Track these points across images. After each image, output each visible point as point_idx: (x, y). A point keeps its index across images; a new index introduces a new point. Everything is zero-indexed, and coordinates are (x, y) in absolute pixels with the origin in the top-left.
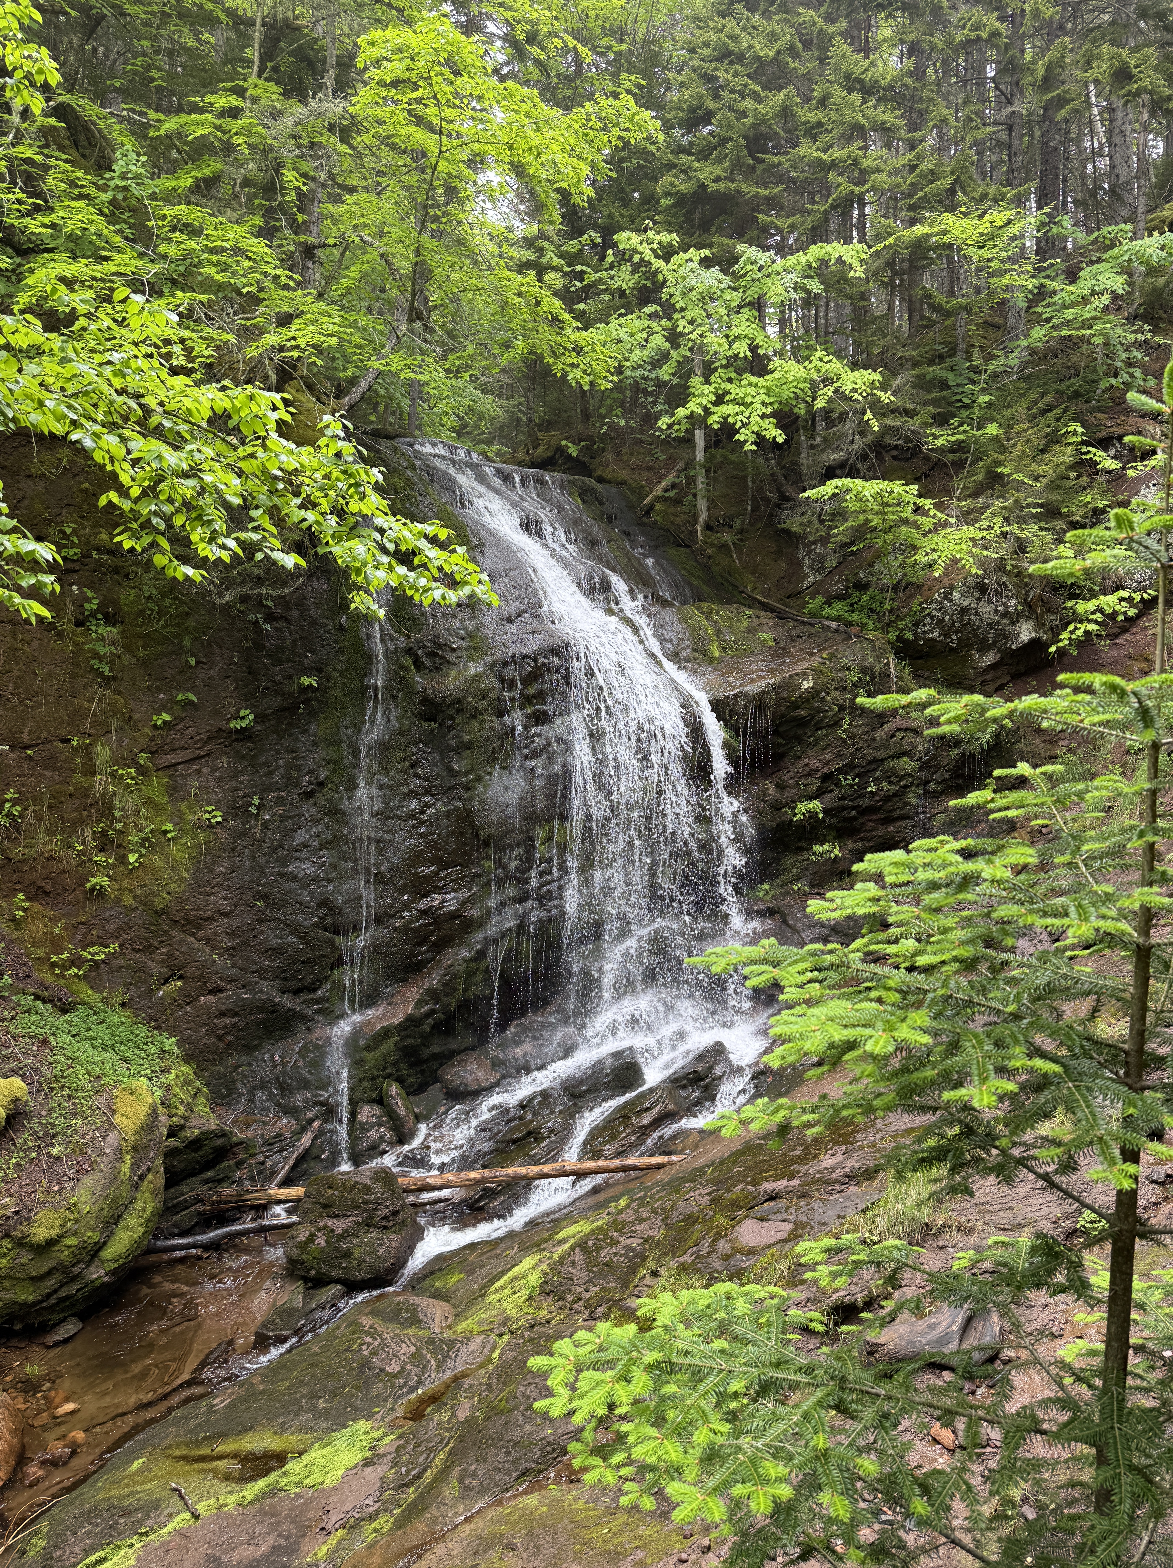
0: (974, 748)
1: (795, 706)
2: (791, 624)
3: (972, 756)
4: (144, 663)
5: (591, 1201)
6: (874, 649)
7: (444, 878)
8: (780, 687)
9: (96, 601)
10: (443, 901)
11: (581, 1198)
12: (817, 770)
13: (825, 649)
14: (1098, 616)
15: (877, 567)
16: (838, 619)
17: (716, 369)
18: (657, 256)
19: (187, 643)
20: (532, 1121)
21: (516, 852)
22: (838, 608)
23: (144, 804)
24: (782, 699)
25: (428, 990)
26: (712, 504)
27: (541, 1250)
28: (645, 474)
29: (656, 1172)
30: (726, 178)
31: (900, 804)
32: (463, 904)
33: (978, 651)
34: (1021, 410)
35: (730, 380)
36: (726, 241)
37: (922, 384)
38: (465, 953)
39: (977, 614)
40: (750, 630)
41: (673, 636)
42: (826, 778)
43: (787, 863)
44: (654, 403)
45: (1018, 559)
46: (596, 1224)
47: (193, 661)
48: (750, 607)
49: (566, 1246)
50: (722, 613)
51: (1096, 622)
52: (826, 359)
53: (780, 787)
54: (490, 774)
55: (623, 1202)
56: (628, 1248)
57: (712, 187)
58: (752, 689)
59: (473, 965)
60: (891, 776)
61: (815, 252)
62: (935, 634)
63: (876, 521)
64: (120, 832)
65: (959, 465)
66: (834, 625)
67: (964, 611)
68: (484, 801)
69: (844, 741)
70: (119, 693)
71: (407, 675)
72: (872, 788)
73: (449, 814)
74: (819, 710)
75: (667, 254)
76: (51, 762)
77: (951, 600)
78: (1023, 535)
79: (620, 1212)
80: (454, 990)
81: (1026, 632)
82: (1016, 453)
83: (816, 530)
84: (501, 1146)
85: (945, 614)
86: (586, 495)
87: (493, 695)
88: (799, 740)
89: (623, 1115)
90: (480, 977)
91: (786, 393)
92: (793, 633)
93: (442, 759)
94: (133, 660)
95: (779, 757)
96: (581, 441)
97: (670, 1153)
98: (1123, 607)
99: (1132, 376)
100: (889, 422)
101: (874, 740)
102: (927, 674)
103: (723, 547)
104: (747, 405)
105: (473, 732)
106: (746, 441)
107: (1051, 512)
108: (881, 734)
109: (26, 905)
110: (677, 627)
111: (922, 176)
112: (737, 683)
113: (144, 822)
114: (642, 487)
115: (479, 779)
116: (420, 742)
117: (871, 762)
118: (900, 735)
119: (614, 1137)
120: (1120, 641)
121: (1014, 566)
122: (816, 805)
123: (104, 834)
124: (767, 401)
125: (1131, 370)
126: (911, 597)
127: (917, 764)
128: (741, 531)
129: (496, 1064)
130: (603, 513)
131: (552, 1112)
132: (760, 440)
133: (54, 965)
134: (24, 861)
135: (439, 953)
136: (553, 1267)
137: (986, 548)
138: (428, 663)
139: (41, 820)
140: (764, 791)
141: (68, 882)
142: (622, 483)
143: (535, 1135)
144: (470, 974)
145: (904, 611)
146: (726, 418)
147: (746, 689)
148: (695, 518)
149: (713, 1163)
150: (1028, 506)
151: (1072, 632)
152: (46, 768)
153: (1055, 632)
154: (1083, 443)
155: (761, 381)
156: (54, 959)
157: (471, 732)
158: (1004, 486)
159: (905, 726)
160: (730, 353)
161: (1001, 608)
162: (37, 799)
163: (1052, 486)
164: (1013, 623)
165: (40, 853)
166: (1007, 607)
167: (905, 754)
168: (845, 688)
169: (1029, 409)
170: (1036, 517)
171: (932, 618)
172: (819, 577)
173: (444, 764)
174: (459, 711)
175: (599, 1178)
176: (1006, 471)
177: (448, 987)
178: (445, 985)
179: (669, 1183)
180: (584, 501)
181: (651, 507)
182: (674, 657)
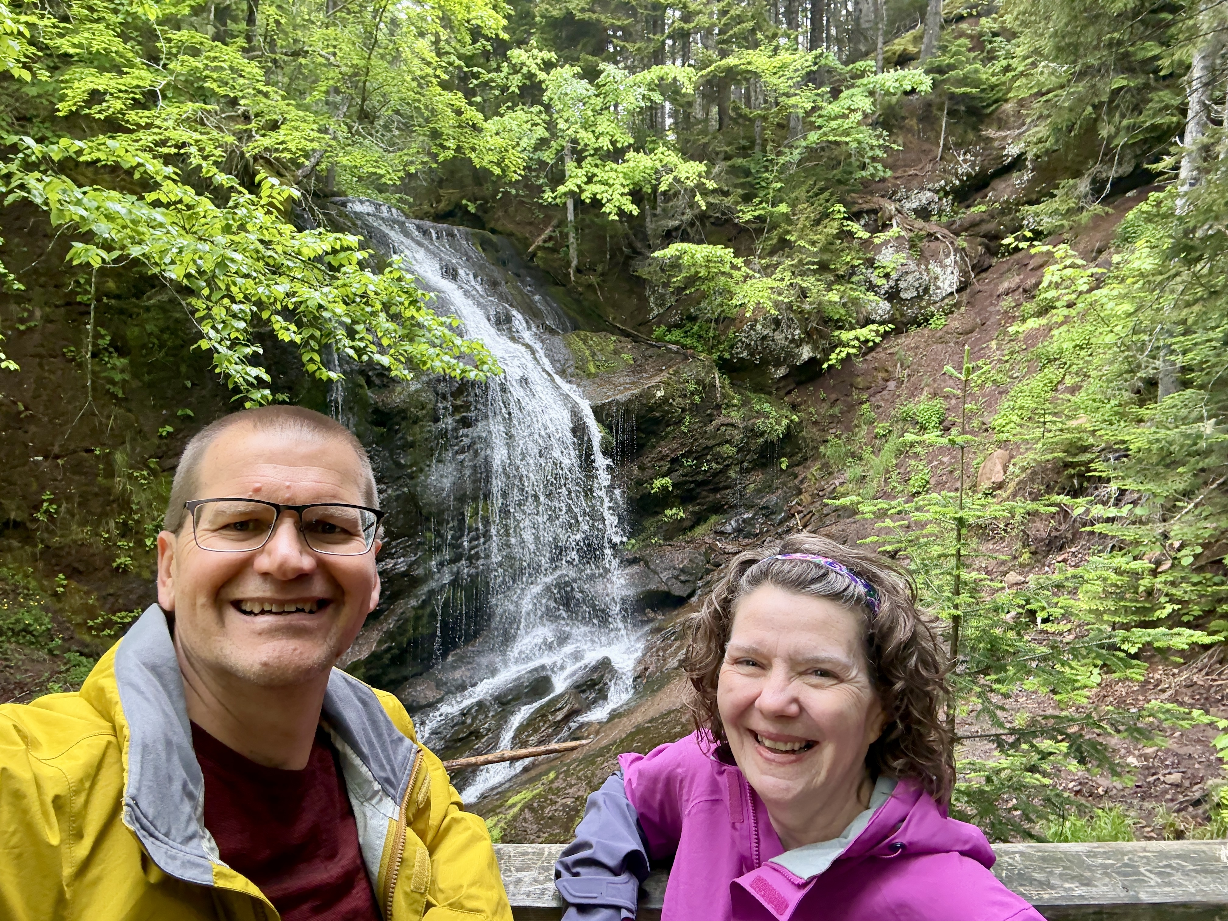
0: (774, 437)
1: (651, 409)
2: (644, 347)
3: (772, 442)
4: (150, 385)
5: (525, 777)
6: (704, 367)
7: (395, 547)
8: (641, 396)
9: (108, 338)
10: (396, 564)
11: (516, 776)
12: (667, 455)
13: (670, 367)
14: (856, 343)
15: (703, 305)
16: (676, 343)
17: (586, 157)
18: (541, 69)
19: (183, 369)
20: (471, 725)
21: (451, 525)
22: (676, 335)
23: (154, 498)
24: (642, 404)
25: (385, 632)
26: (580, 254)
27: (497, 814)
28: (528, 228)
29: (571, 753)
30: (589, 10)
31: (724, 478)
32: (411, 565)
33: (774, 366)
34: (801, 193)
35: (596, 166)
36: (590, 58)
37: (734, 171)
38: (413, 603)
39: (773, 340)
40: (616, 352)
41: (559, 357)
42: (674, 461)
43: (647, 524)
44: (538, 177)
45: (802, 302)
46: (535, 792)
47: (189, 384)
48: (613, 334)
49: (516, 809)
50: (595, 339)
51: (854, 347)
52: (666, 153)
53: (642, 468)
54: (429, 466)
55: (552, 775)
56: (564, 805)
57: (579, 15)
58: (622, 397)
59: (420, 612)
60: (717, 458)
61: (656, 72)
62: (745, 354)
63: (703, 273)
64: (138, 522)
65: (759, 231)
66: (674, 347)
67: (764, 338)
68: (426, 487)
69: (685, 434)
70: (130, 411)
71: (361, 391)
72: (705, 467)
73: (398, 497)
74: (668, 412)
75: (548, 66)
76: (78, 468)
77: (755, 330)
78: (804, 285)
79: (552, 782)
80: (406, 631)
81: (806, 353)
82: (800, 226)
83: (659, 278)
84: (450, 744)
85: (751, 340)
86: (485, 244)
87: (430, 406)
88: (655, 434)
89: (542, 714)
90: (425, 620)
91: (638, 177)
92: (646, 353)
93: (391, 456)
94: (140, 384)
95: (641, 446)
96: (476, 200)
97: (578, 739)
98: (871, 336)
99: (875, 168)
100: (711, 200)
101: (706, 432)
102: (739, 383)
103: (590, 286)
104: (610, 186)
105: (415, 434)
106: (610, 213)
107: (823, 267)
108: (710, 428)
109: (65, 582)
110: (563, 350)
111: (732, 18)
112: (610, 393)
113: (156, 513)
114: (527, 238)
115: (421, 470)
116: (373, 442)
117: (704, 449)
118: (723, 428)
119: (536, 731)
120: (868, 357)
121: (799, 307)
122: (667, 481)
123: (125, 524)
124: (625, 183)
125: (875, 165)
126: (727, 327)
127: (735, 449)
128: (602, 275)
129: (439, 684)
130: (498, 259)
131: (487, 717)
132: (621, 212)
133: (91, 628)
134: (61, 548)
135: (393, 603)
136: (509, 824)
137: (780, 294)
138: (377, 381)
139: (73, 516)
140: (631, 472)
141: (98, 563)
142: (511, 235)
143: (476, 734)
144: (418, 618)
145: (723, 337)
146: (595, 195)
147: (618, 397)
148: (568, 264)
149: (615, 742)
150: (807, 264)
151: (838, 354)
152: (74, 473)
153: (827, 353)
154: (844, 218)
155: (620, 168)
156: (91, 623)
157: (414, 435)
158: (791, 248)
159: (726, 422)
160: (596, 146)
161: (790, 337)
162: (69, 498)
163: (824, 250)
164: (798, 347)
165: (75, 542)
166: (793, 335)
167: (727, 442)
168: (685, 396)
169: (808, 192)
170: (815, 272)
171: (743, 343)
172: (661, 311)
173: (392, 459)
174: (404, 418)
175: (527, 761)
176: (793, 239)
177: (401, 629)
178: (399, 628)
179: (583, 759)
180: (484, 250)
181: (534, 255)
182: (562, 373)
